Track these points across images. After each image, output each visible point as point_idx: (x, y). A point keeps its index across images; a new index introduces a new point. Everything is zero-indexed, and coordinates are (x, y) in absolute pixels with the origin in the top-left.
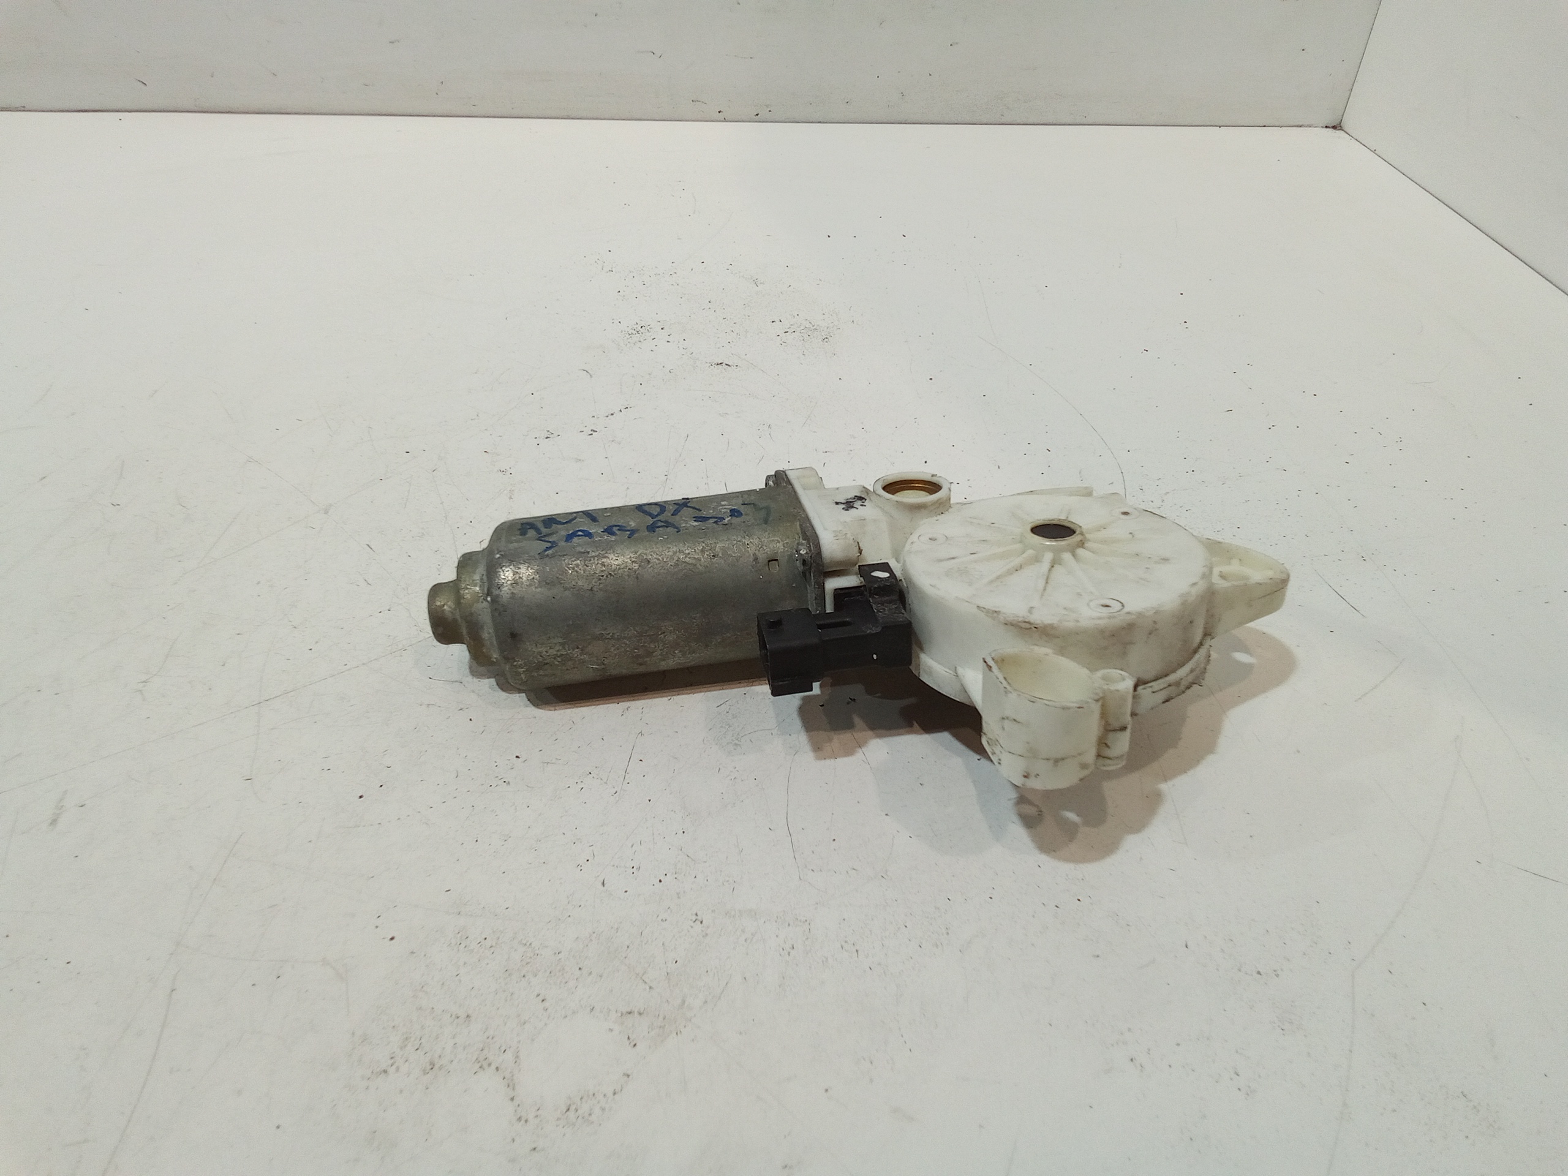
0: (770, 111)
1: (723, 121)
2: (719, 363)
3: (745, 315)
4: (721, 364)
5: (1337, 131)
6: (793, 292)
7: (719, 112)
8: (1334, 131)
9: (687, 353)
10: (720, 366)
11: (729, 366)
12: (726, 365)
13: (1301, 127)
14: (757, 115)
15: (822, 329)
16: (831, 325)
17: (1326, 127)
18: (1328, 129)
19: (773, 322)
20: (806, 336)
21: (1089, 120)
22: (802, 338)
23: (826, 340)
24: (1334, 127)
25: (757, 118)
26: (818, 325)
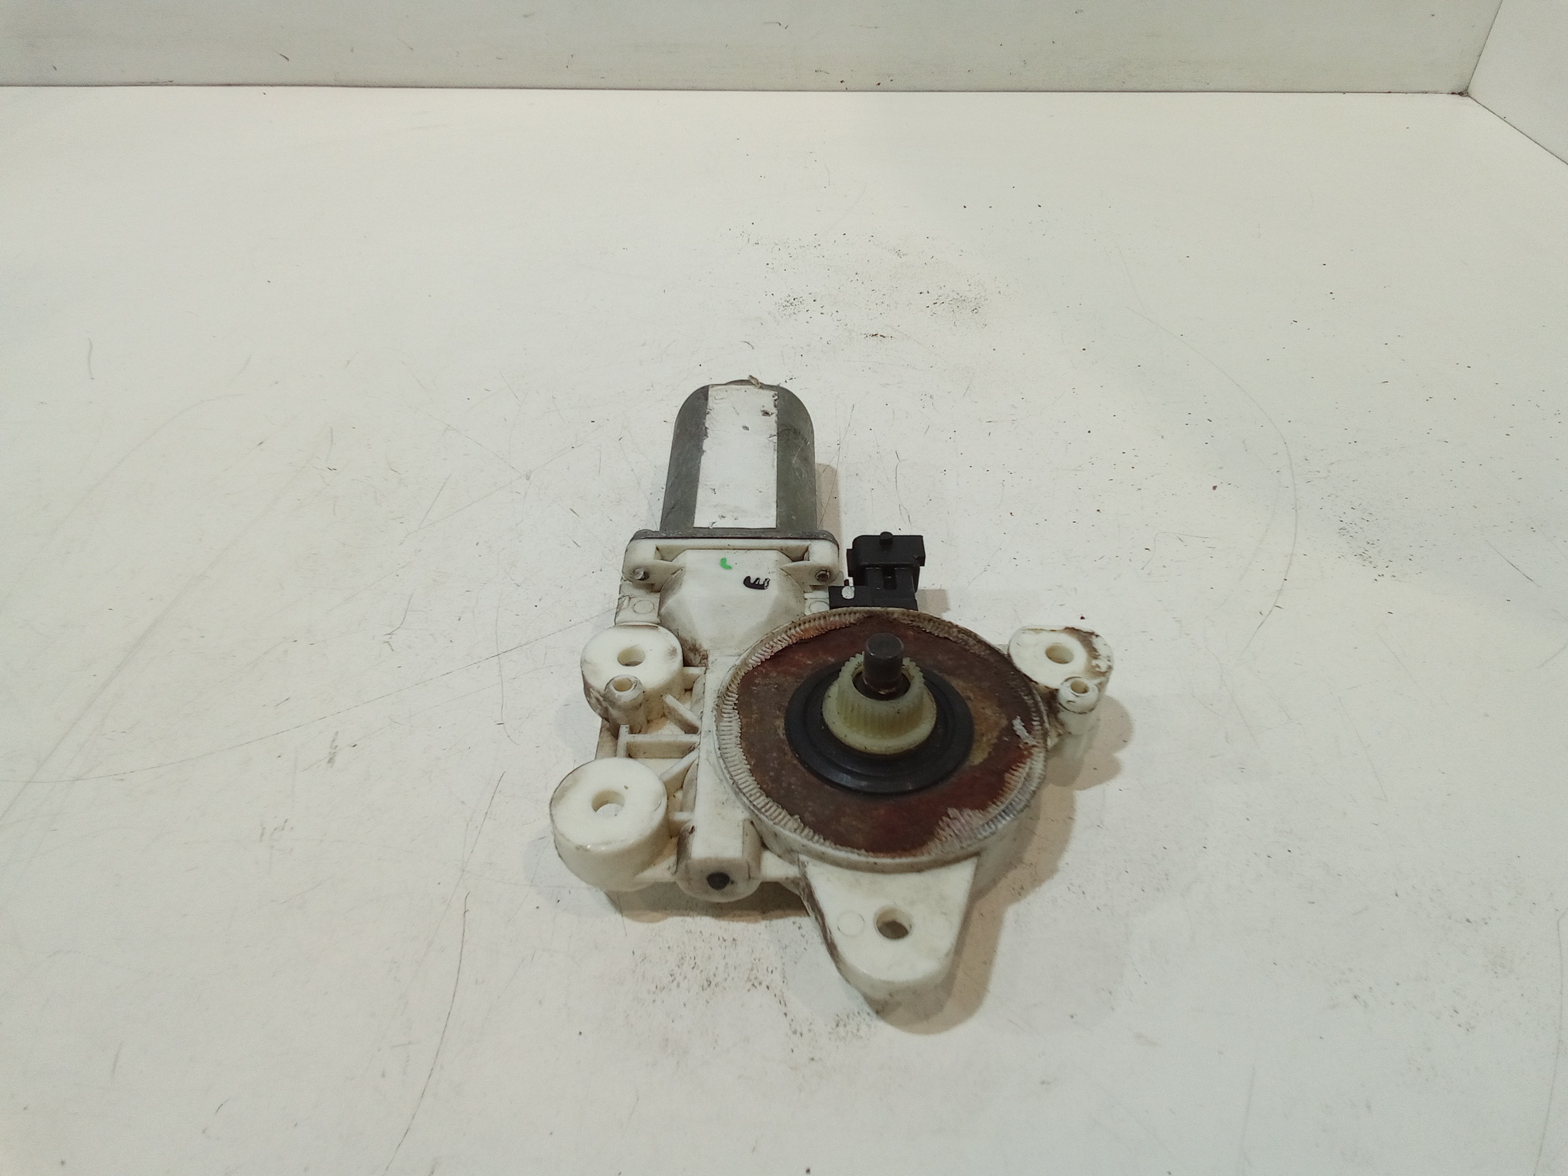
0: (892, 80)
1: (844, 91)
2: (874, 334)
3: (893, 287)
4: (876, 335)
5: (1463, 98)
6: (937, 263)
7: (842, 82)
8: (1460, 97)
9: (841, 324)
10: (875, 337)
11: (884, 337)
12: (881, 336)
13: (1426, 93)
14: (879, 84)
15: (970, 300)
16: (978, 296)
17: (1453, 93)
18: (1454, 96)
19: (921, 293)
20: (955, 307)
21: (1211, 87)
22: (951, 310)
23: (975, 311)
24: (1461, 94)
25: (878, 88)
26: (966, 296)
